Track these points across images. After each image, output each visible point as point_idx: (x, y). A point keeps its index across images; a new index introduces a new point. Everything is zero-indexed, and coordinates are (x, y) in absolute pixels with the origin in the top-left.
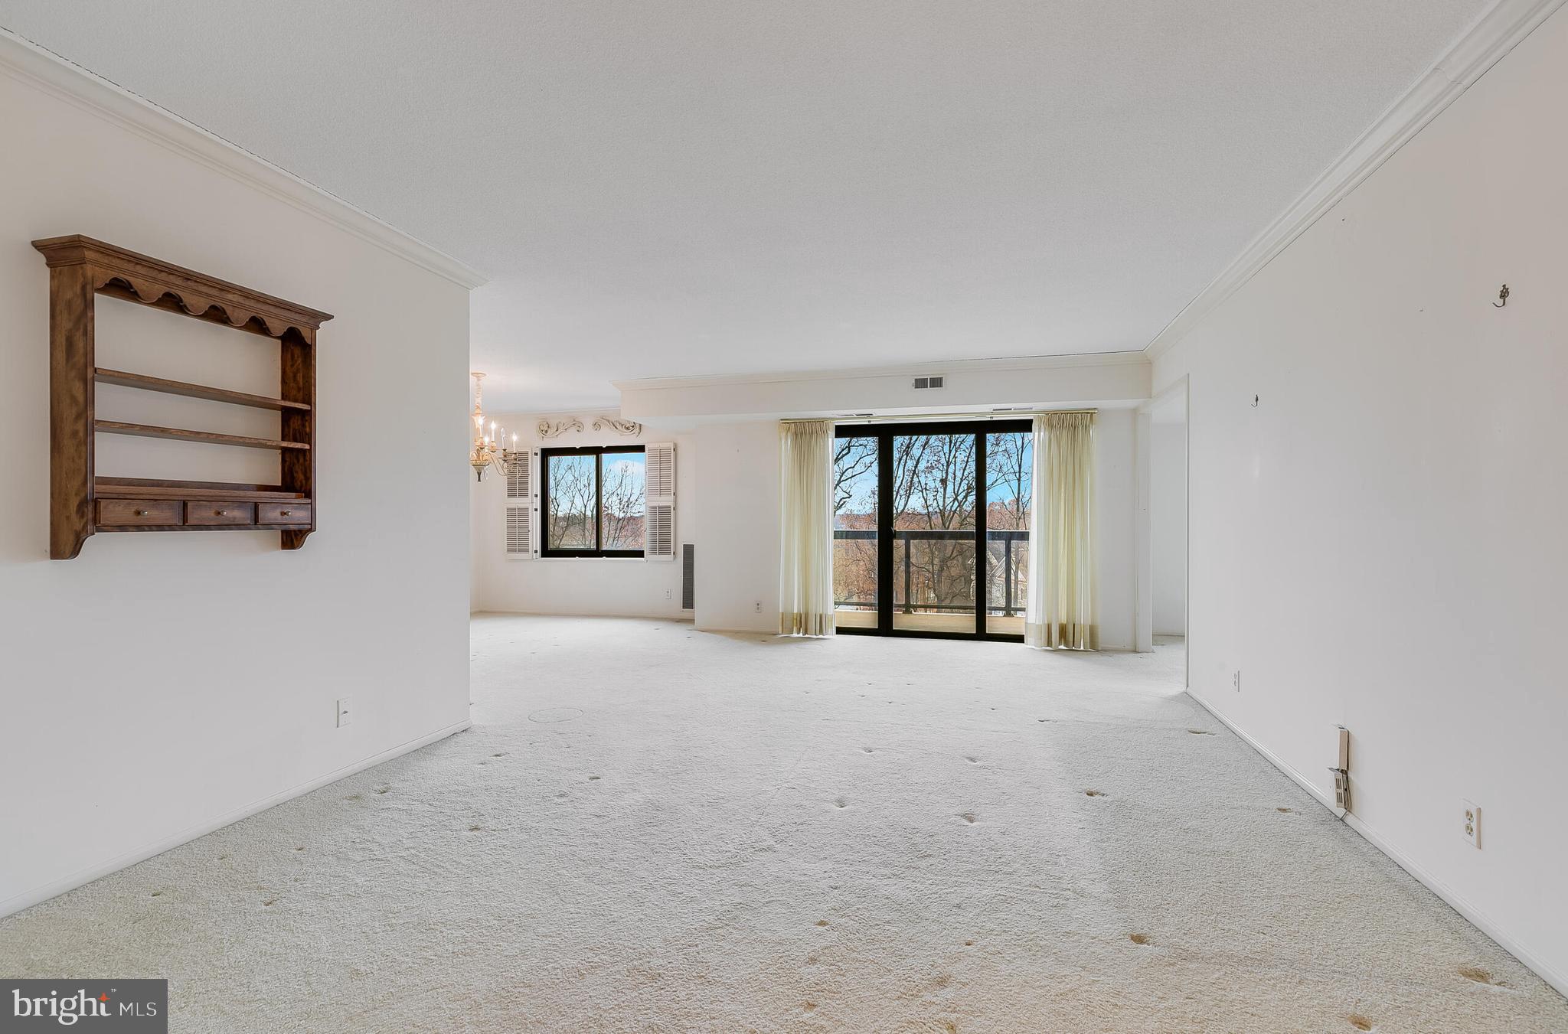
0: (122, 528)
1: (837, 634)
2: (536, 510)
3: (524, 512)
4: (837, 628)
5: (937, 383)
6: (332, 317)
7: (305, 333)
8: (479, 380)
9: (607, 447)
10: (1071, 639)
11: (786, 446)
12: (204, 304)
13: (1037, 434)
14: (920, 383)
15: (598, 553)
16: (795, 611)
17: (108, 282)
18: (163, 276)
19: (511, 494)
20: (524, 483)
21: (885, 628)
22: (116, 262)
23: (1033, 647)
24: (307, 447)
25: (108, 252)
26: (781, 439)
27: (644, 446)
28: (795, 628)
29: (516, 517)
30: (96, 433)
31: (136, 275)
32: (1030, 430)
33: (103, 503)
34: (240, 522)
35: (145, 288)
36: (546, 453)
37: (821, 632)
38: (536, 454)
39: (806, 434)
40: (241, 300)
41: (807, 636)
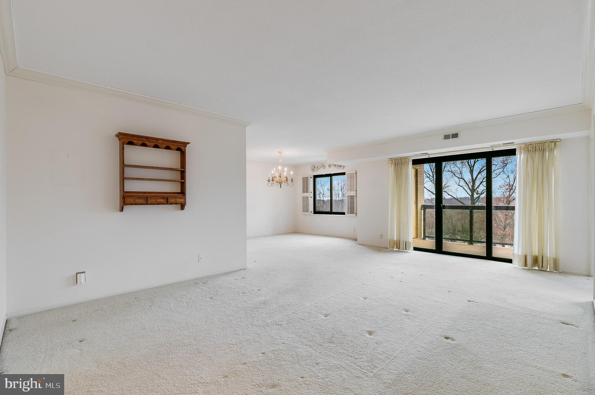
0: (131, 204)
1: (414, 250)
2: (311, 197)
3: (307, 197)
4: (414, 247)
5: (455, 136)
6: (190, 143)
7: (182, 148)
8: (280, 154)
9: (333, 174)
10: (541, 264)
11: (391, 169)
12: (153, 144)
13: (519, 156)
14: (447, 137)
15: (331, 213)
16: (395, 239)
17: (127, 142)
18: (141, 139)
19: (304, 192)
20: (307, 188)
21: (439, 250)
22: (129, 137)
23: (517, 266)
24: (183, 181)
25: (126, 135)
26: (389, 167)
27: (345, 173)
28: (395, 247)
29: (305, 199)
30: (125, 180)
31: (134, 140)
32: (515, 154)
33: (126, 198)
34: (163, 203)
35: (137, 143)
36: (315, 177)
37: (406, 249)
38: (311, 178)
39: (399, 164)
40: (163, 142)
41: (400, 250)
